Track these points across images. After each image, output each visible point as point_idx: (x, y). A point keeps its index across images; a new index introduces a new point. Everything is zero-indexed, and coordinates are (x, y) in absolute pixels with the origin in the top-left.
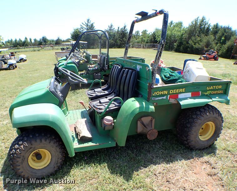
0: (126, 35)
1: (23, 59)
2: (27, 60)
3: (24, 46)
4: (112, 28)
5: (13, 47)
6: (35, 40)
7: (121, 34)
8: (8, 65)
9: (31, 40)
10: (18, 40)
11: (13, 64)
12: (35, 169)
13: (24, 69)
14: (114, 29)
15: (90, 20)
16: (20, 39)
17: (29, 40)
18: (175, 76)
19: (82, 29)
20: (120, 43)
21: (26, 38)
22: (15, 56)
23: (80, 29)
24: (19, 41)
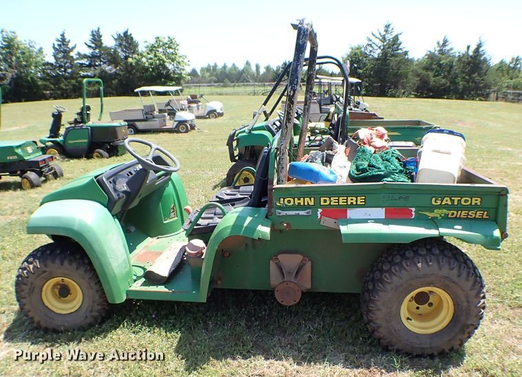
0: (480, 66)
1: (215, 111)
2: (224, 115)
3: (240, 80)
4: (447, 48)
5: (215, 82)
6: (268, 68)
7: (469, 63)
8: (176, 123)
9: (257, 67)
10: (229, 66)
11: (186, 121)
12: (53, 312)
13: (209, 135)
14: (451, 49)
15: (391, 27)
16: (234, 65)
17: (254, 69)
18: (379, 168)
19: (371, 49)
20: (464, 86)
21: (248, 63)
22: (200, 104)
23: (366, 48)
24: (231, 69)
